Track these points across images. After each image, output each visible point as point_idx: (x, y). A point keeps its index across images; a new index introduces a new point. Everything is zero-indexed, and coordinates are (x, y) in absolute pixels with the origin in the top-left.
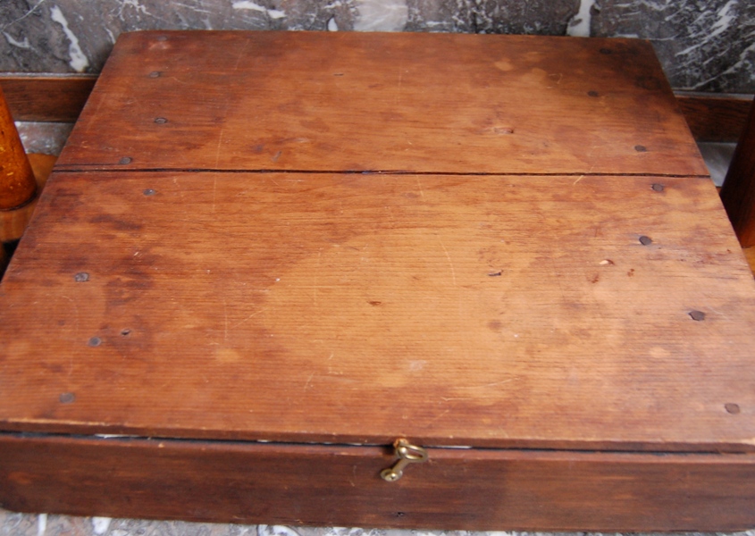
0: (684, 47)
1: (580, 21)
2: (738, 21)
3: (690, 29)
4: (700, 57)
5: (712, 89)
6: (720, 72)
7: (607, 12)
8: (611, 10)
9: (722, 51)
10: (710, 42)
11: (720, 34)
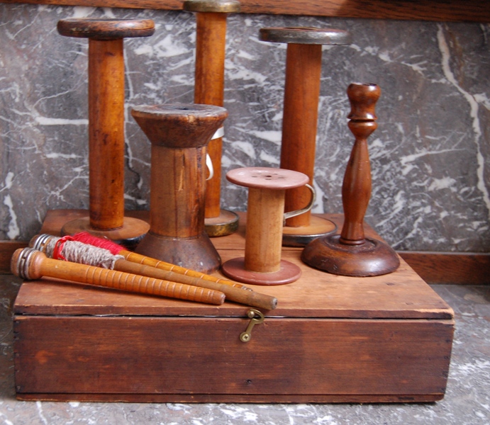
0: (380, 221)
1: (317, 205)
2: (407, 203)
3: (381, 209)
4: (391, 227)
5: (402, 248)
6: (404, 237)
7: (332, 199)
8: (334, 199)
9: (402, 222)
10: (394, 218)
11: (399, 212)
